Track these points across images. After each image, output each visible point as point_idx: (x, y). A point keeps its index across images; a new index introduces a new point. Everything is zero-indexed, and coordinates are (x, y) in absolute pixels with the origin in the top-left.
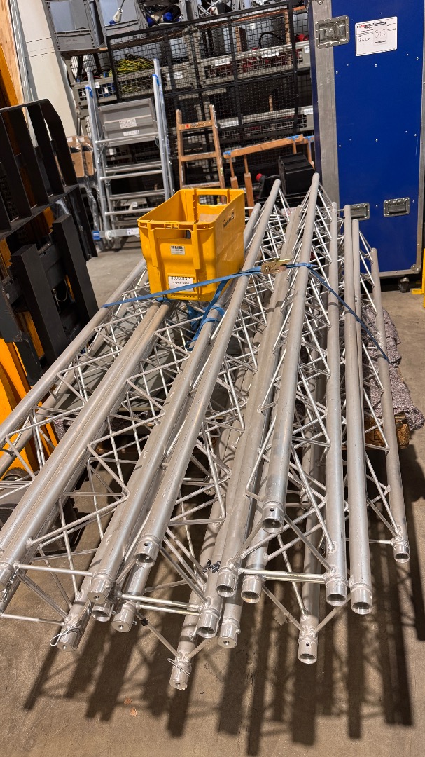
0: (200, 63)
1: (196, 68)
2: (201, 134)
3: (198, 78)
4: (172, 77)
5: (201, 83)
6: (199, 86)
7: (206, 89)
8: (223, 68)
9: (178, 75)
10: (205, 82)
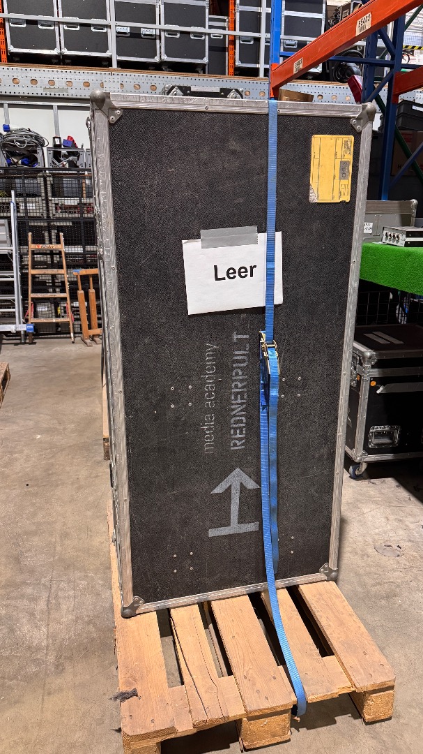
0: (51, 200)
1: (47, 204)
2: (46, 254)
3: (48, 210)
4: (26, 206)
5: (51, 215)
6: (48, 217)
7: (53, 221)
8: (71, 207)
9: (31, 206)
10: (54, 215)
